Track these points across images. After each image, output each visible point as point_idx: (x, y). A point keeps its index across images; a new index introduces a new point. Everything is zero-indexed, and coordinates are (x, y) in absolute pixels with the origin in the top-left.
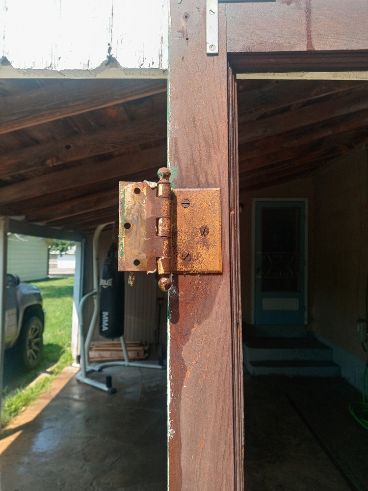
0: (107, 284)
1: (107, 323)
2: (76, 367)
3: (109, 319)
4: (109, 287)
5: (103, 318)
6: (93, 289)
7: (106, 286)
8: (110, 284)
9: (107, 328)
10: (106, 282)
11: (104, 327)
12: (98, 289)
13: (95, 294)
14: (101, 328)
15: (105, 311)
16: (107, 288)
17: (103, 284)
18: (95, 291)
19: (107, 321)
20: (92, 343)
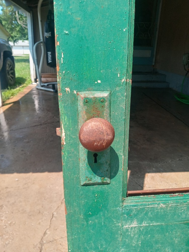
0: (49, 35)
1: (51, 58)
2: (35, 85)
3: (52, 56)
4: (50, 37)
5: (48, 56)
6: (40, 40)
7: (48, 36)
8: (50, 35)
9: (51, 61)
10: (48, 34)
11: (49, 61)
12: (43, 40)
13: (42, 42)
14: (47, 61)
15: (49, 51)
16: (49, 38)
17: (46, 35)
18: (41, 41)
19: (51, 57)
20: (42, 74)
